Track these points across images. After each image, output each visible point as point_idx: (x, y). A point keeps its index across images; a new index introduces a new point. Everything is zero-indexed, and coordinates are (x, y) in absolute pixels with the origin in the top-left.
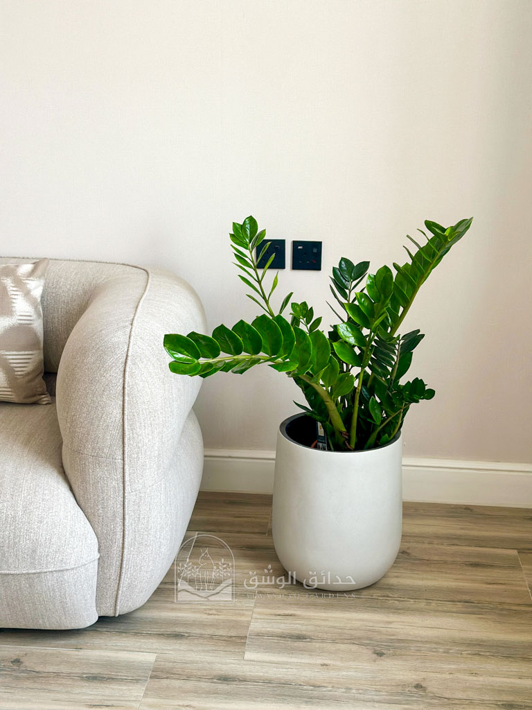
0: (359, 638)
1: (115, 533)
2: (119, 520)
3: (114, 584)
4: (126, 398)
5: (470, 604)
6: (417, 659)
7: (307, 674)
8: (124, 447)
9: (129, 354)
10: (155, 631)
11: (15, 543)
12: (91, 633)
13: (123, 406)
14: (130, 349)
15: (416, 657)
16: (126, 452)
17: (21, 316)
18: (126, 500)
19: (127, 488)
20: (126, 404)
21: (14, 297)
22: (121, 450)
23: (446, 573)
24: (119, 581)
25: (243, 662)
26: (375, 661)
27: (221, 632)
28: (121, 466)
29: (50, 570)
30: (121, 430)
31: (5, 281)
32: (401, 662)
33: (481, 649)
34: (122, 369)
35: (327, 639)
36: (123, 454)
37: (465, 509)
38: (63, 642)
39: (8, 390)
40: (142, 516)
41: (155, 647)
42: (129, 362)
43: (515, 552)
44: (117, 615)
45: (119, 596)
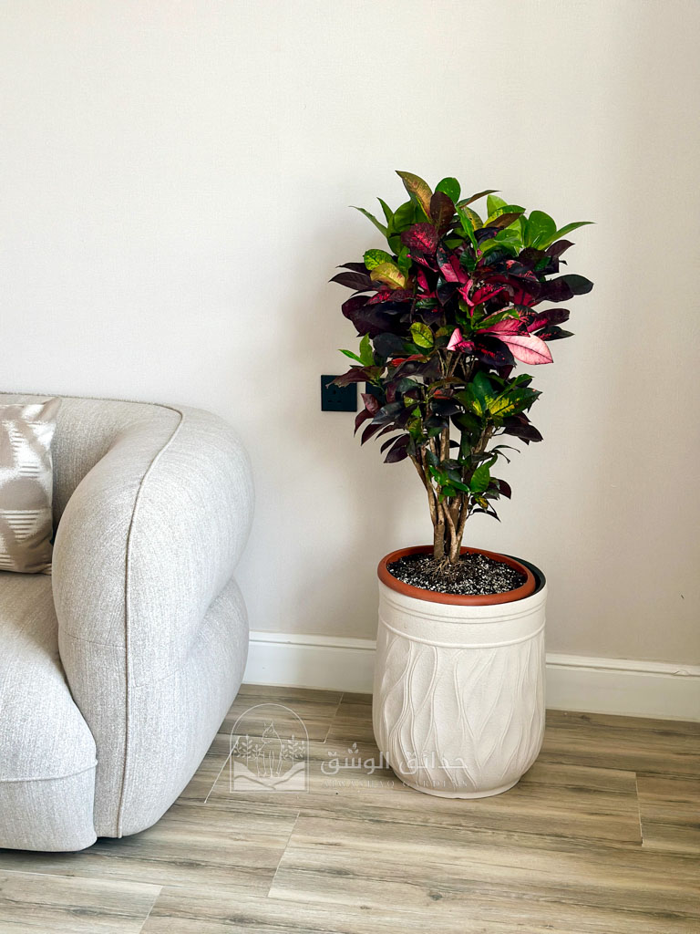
0: (415, 876)
1: (116, 737)
2: (121, 720)
3: (114, 798)
4: (130, 573)
5: (562, 840)
6: (480, 905)
7: (342, 918)
8: (126, 631)
9: (135, 520)
10: (166, 857)
12: (88, 857)
13: (126, 582)
14: (136, 513)
15: (480, 902)
16: (129, 638)
17: (24, 467)
18: (130, 697)
19: (131, 682)
20: (129, 581)
21: (16, 444)
22: (124, 635)
23: (541, 799)
24: (122, 794)
25: (267, 900)
26: (428, 905)
27: (246, 863)
28: (124, 655)
29: (34, 778)
30: (123, 611)
31: (7, 425)
32: (459, 908)
33: (564, 895)
34: (125, 538)
35: (374, 876)
36: (126, 640)
37: (583, 717)
38: (52, 867)
39: (9, 556)
40: (149, 717)
41: (162, 878)
42: (133, 529)
43: (633, 775)
44: (120, 837)
45: (122, 812)
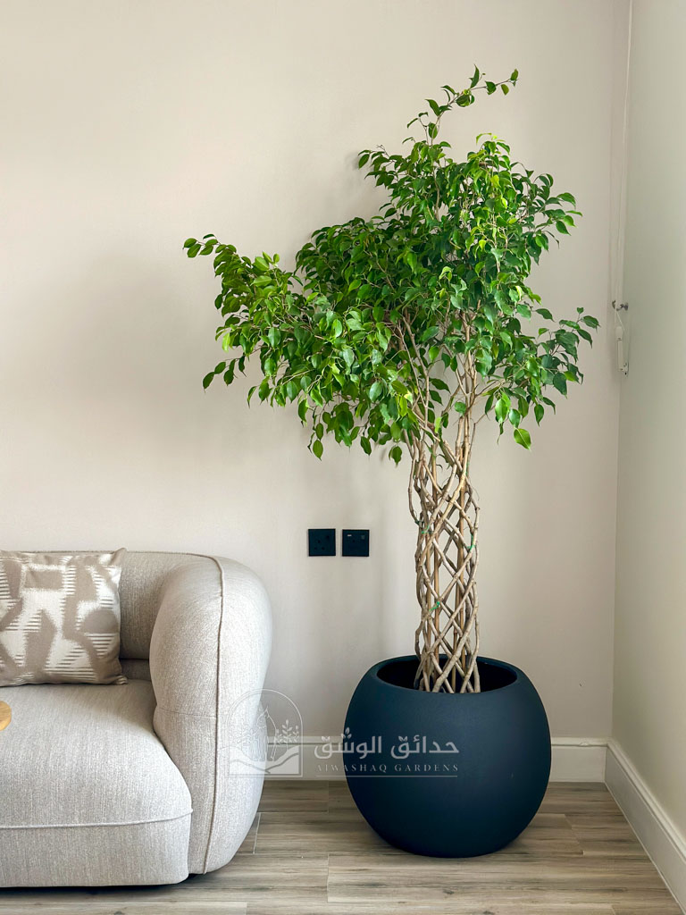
0: (430, 883)
1: (207, 788)
2: (211, 775)
3: (204, 839)
4: (221, 659)
8: (217, 704)
9: (223, 620)
10: (241, 886)
11: (122, 795)
13: (218, 666)
14: (223, 615)
15: (482, 893)
16: (219, 709)
17: (103, 600)
18: (218, 756)
19: (219, 743)
20: (220, 665)
21: (97, 583)
22: (215, 708)
24: (210, 834)
25: (327, 904)
26: (446, 898)
27: (303, 885)
28: (215, 723)
29: (153, 820)
30: (215, 689)
31: (89, 569)
32: (469, 897)
34: (217, 634)
35: (400, 885)
36: (217, 711)
39: (91, 670)
42: (223, 628)
43: (563, 816)
44: (205, 873)
45: (209, 851)
